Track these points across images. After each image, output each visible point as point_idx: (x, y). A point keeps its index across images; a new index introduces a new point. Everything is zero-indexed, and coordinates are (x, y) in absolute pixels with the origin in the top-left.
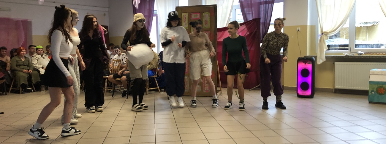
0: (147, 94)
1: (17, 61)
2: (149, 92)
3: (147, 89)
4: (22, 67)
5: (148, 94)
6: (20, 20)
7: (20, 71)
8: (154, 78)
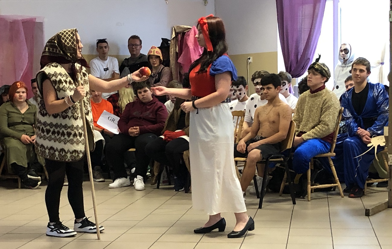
0: (310, 199)
1: (8, 114)
2: (314, 194)
3: (309, 186)
4: (21, 127)
5: (312, 199)
6: (20, 19)
7: (14, 137)
8: (326, 158)
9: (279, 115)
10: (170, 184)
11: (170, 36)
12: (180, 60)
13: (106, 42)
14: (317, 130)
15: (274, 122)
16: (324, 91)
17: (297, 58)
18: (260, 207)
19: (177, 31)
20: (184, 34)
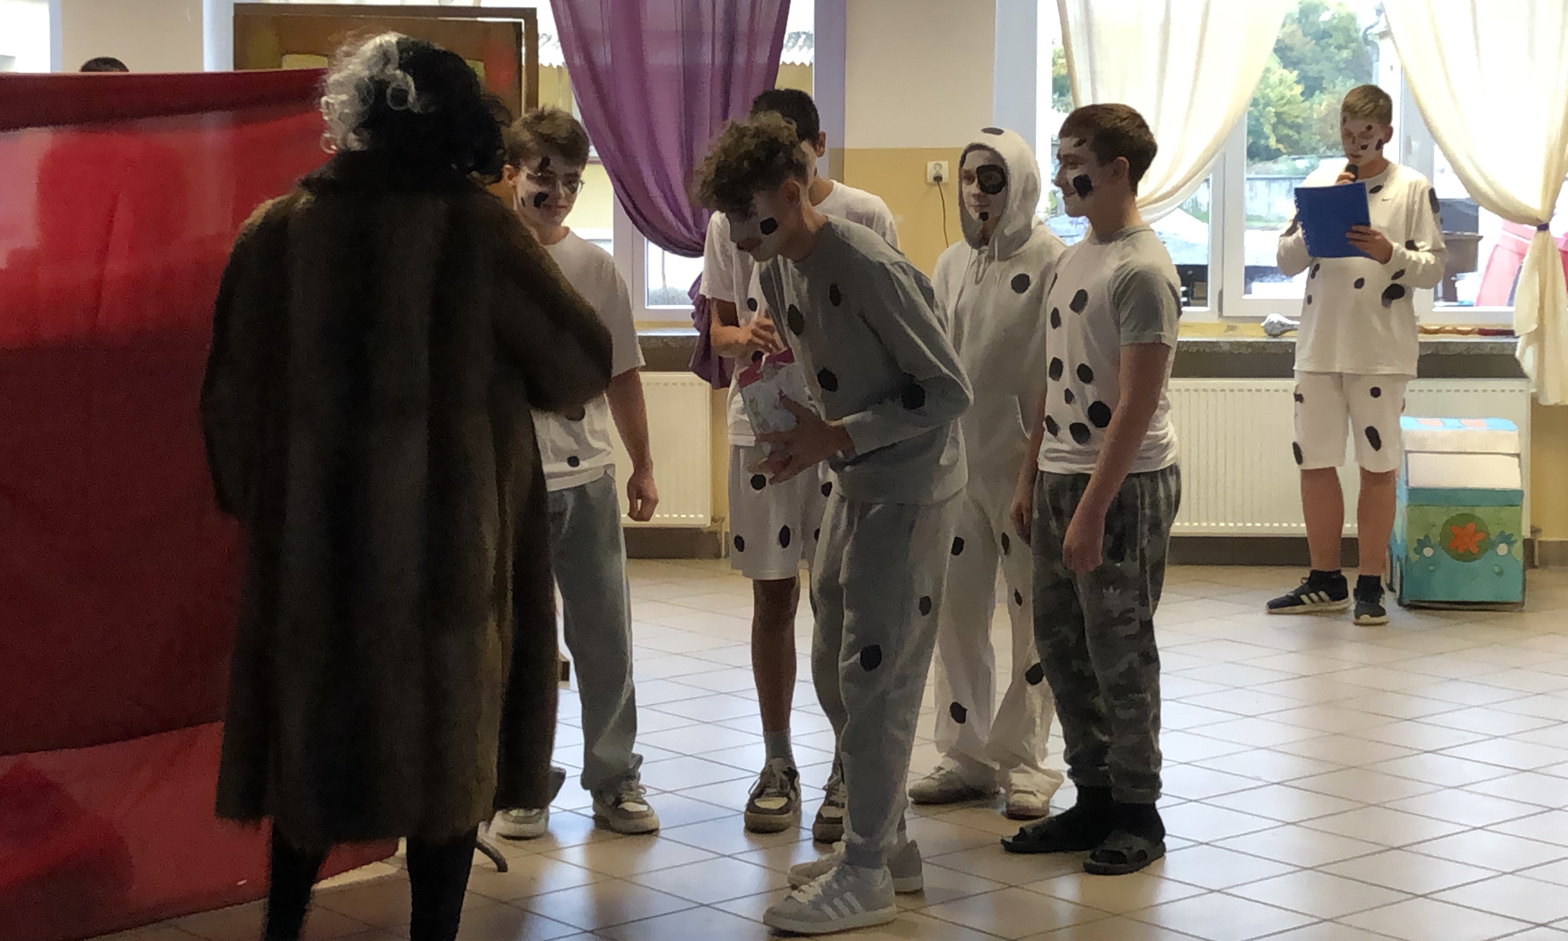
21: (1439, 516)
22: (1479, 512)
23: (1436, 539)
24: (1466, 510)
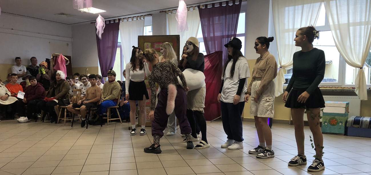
3: (108, 119)
5: (109, 124)
9: (96, 90)
10: (49, 120)
11: (50, 57)
12: (54, 68)
13: (20, 59)
14: (110, 97)
15: (93, 93)
16: (114, 82)
17: (106, 69)
18: (87, 128)
19: (53, 55)
20: (56, 57)
21: (328, 118)
22: (336, 117)
23: (327, 122)
24: (333, 117)
